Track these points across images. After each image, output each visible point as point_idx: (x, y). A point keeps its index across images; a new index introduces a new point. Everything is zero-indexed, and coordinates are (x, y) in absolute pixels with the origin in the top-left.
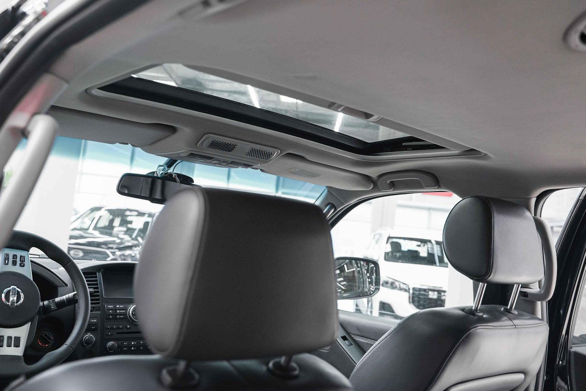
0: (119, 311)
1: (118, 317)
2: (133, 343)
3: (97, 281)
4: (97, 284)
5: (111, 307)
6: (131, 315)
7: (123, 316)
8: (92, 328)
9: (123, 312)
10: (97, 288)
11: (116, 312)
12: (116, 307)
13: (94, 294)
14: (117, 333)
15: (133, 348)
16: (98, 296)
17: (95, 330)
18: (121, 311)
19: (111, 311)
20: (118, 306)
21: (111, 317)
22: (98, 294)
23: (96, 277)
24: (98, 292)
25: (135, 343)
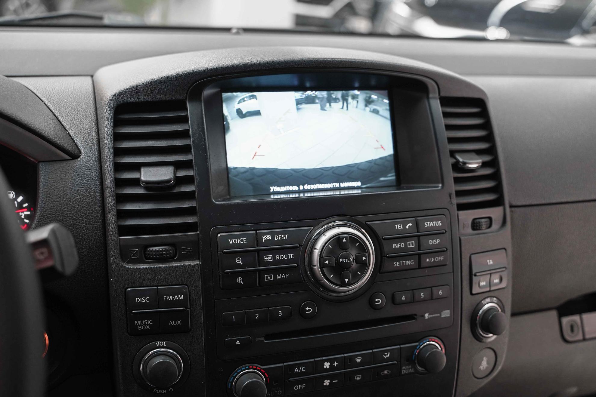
0: (270, 257)
1: (269, 278)
2: (327, 365)
3: (185, 134)
4: (185, 150)
5: (239, 241)
6: (317, 268)
7: (287, 275)
8: (171, 323)
9: (289, 261)
10: (187, 165)
11: (261, 262)
12: (258, 238)
13: (177, 190)
14: (268, 337)
15: (327, 383)
16: (190, 196)
17: (183, 330)
18: (278, 257)
19: (239, 261)
20: (268, 237)
21: (240, 280)
22: (190, 188)
23: (184, 120)
24: (189, 180)
25: (335, 364)
